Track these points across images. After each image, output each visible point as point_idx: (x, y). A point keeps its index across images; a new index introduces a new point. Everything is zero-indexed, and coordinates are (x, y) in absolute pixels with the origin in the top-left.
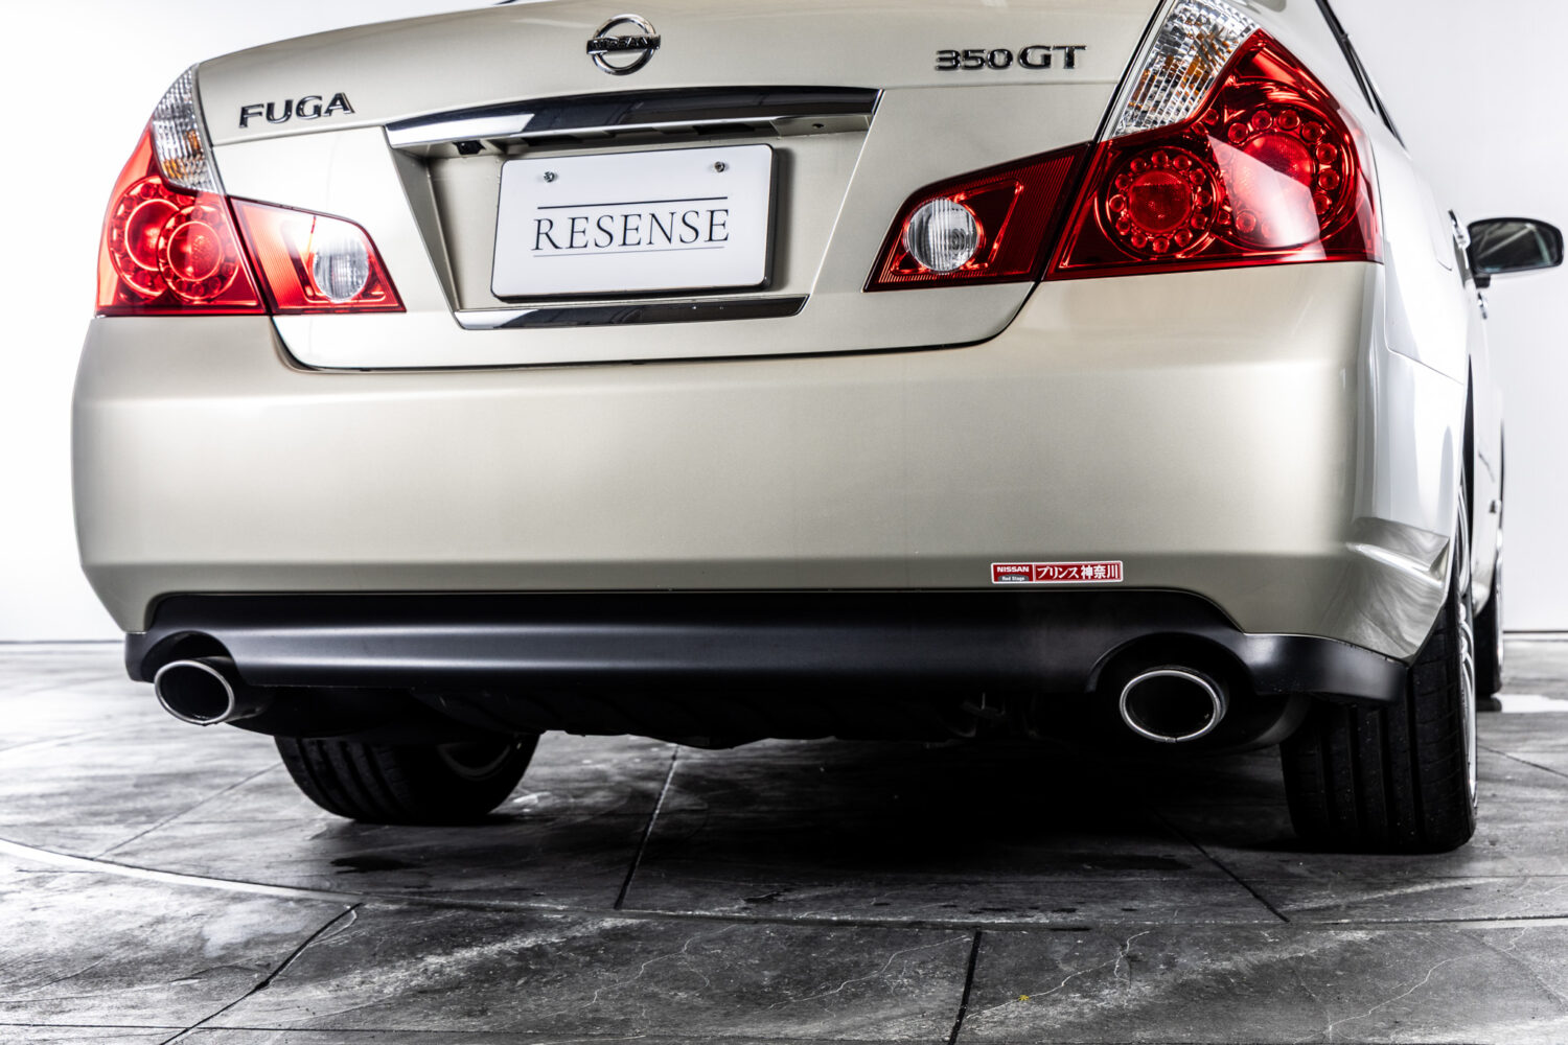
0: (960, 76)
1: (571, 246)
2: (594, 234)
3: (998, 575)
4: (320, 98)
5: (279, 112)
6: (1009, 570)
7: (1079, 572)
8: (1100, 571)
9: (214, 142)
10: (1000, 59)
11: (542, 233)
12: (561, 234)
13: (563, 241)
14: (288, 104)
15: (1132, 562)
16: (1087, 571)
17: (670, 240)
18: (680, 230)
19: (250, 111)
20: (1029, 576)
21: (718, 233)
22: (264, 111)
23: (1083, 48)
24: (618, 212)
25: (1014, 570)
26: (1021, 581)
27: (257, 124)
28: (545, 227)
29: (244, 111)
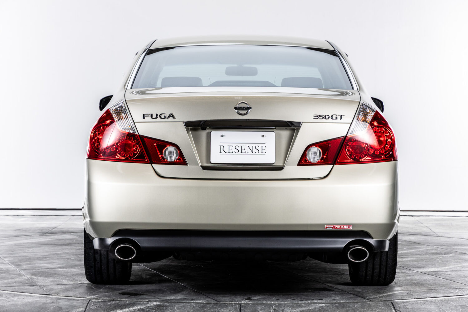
0: (318, 120)
1: (229, 152)
2: (234, 150)
3: (326, 228)
4: (166, 114)
5: (154, 116)
6: (329, 226)
7: (343, 227)
8: (347, 227)
9: (134, 121)
10: (327, 117)
11: (222, 149)
12: (226, 149)
13: (227, 151)
14: (157, 115)
15: (354, 225)
16: (345, 227)
17: (252, 152)
18: (254, 150)
19: (146, 115)
20: (333, 228)
21: (264, 151)
22: (150, 115)
23: (344, 115)
24: (240, 145)
25: (330, 226)
26: (331, 229)
27: (148, 119)
28: (222, 147)
29: (144, 115)
